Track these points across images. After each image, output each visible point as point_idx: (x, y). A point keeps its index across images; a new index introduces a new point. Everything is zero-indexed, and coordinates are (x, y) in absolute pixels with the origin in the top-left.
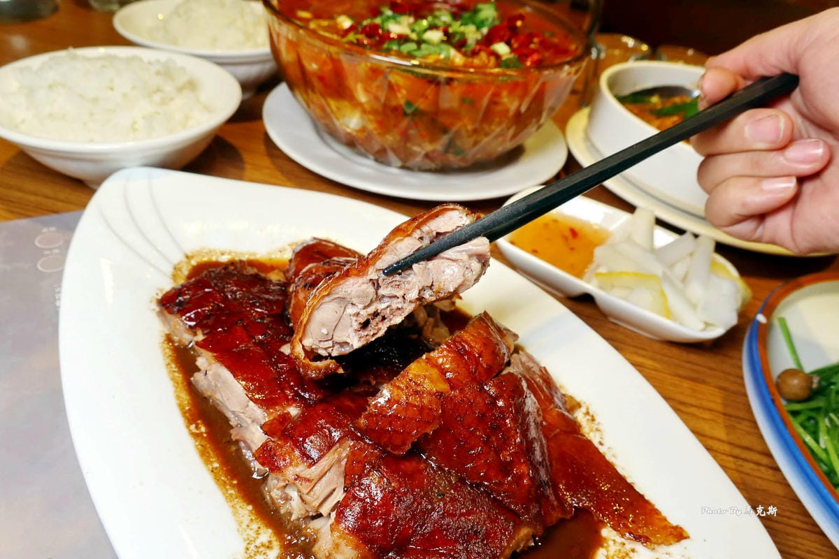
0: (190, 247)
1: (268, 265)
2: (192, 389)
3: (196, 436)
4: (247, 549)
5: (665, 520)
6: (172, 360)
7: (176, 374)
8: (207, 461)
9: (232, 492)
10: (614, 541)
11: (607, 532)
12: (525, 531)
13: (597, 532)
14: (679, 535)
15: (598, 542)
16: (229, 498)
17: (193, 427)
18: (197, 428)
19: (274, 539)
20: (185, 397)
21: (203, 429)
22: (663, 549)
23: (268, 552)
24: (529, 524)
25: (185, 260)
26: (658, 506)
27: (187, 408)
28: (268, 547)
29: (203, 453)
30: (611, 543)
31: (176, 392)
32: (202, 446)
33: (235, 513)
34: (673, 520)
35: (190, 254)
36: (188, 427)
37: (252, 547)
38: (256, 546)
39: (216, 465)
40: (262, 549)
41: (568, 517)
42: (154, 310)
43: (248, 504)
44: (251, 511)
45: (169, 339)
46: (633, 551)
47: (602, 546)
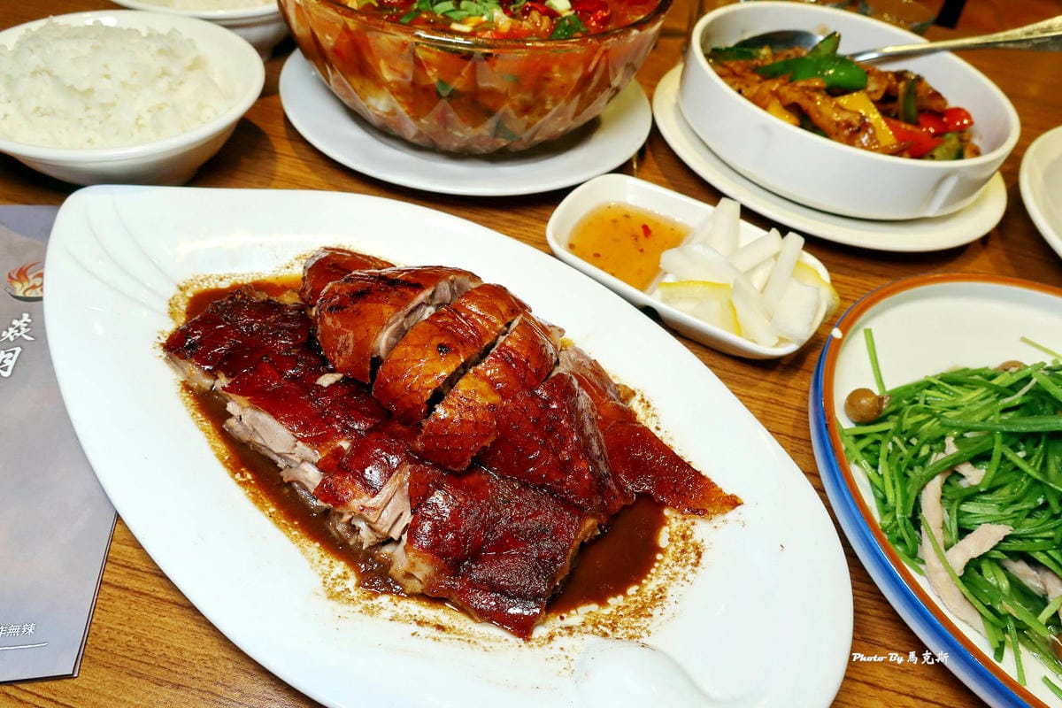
0: (183, 276)
1: (279, 285)
2: (227, 437)
3: (244, 484)
4: (325, 583)
5: (721, 491)
6: (196, 409)
7: (205, 424)
8: (263, 508)
9: (296, 533)
10: (676, 518)
11: (667, 512)
12: (590, 522)
13: (661, 513)
14: (733, 502)
15: (661, 521)
16: (294, 539)
17: (238, 476)
18: (242, 476)
19: (348, 570)
20: (222, 447)
21: (249, 476)
22: (718, 520)
23: (346, 582)
24: (593, 516)
25: (180, 292)
26: (714, 480)
27: (227, 458)
28: (345, 578)
29: (256, 500)
30: (673, 520)
31: (210, 442)
32: (253, 493)
33: (304, 552)
34: (728, 491)
35: (183, 285)
36: (233, 477)
37: (329, 580)
38: (333, 579)
39: (272, 510)
40: (338, 580)
41: (631, 503)
42: (161, 356)
43: (315, 542)
44: (319, 548)
45: (186, 387)
46: (693, 524)
47: (665, 525)
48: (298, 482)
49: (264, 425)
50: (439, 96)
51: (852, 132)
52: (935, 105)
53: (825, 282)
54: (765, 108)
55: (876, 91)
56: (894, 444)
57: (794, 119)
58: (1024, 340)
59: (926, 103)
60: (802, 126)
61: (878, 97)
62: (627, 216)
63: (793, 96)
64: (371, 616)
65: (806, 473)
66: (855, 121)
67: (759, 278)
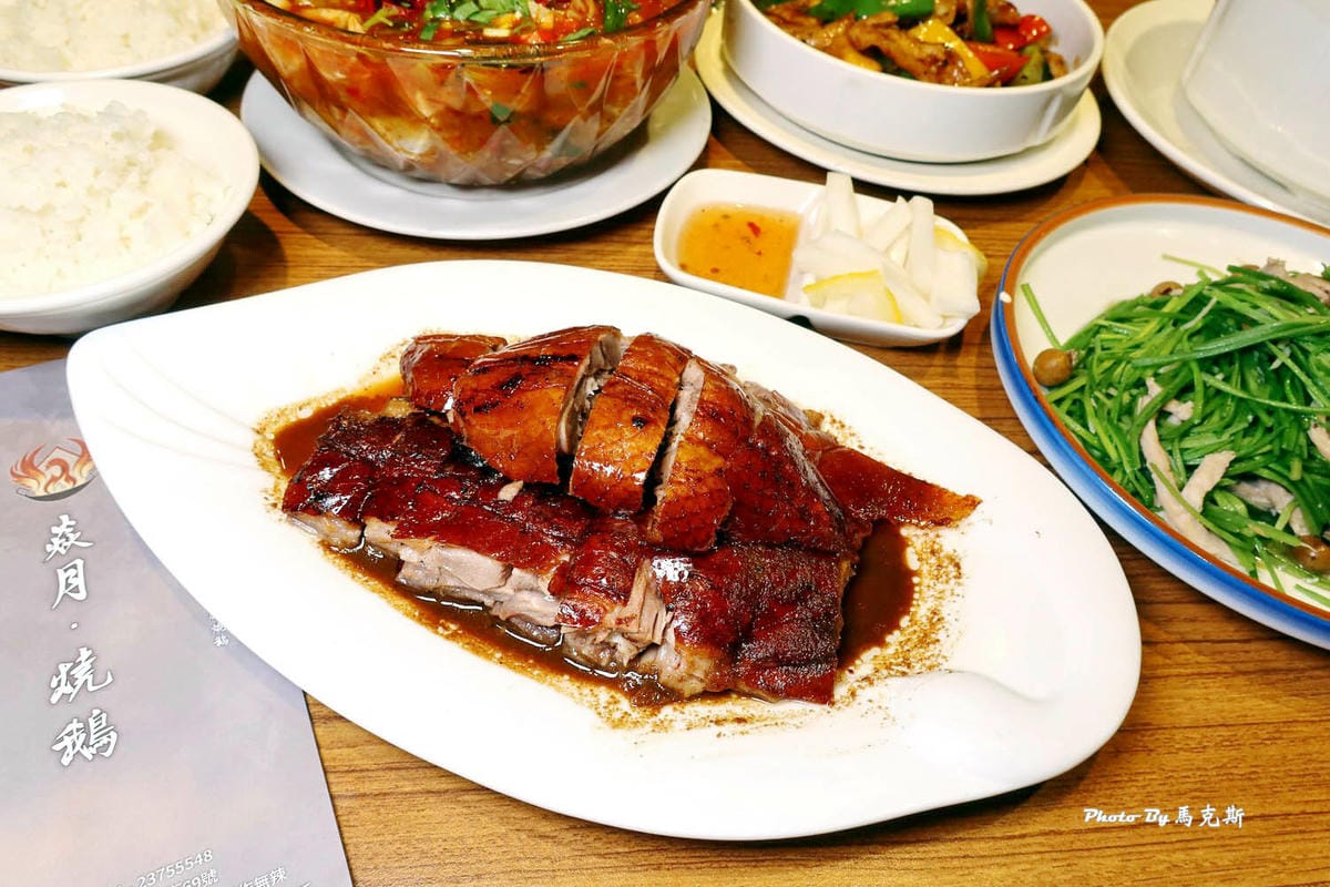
0: (255, 416)
2: (408, 592)
3: (453, 636)
4: (600, 714)
5: (955, 495)
6: (353, 570)
7: (371, 583)
8: (489, 657)
9: (536, 672)
10: (916, 535)
11: (904, 532)
12: (845, 565)
13: (898, 536)
14: (971, 503)
15: (902, 544)
16: (539, 679)
17: (440, 629)
18: (446, 629)
19: (613, 693)
20: (404, 603)
21: (453, 627)
22: (963, 524)
23: (619, 706)
24: (846, 557)
25: (258, 437)
26: (943, 485)
27: (417, 614)
28: (615, 703)
29: (476, 651)
30: (914, 539)
31: (389, 602)
32: (467, 644)
33: (559, 689)
34: (962, 492)
35: (257, 427)
36: (437, 633)
37: (601, 710)
38: (605, 707)
39: (498, 655)
40: (611, 707)
41: (870, 533)
42: (280, 520)
43: (562, 675)
44: (570, 680)
45: (327, 546)
46: (938, 536)
47: (908, 546)
48: (518, 616)
49: (458, 564)
50: (495, 122)
51: (940, 68)
52: (1008, 18)
53: (964, 244)
54: (840, 56)
55: (947, 14)
56: (1097, 399)
57: (875, 65)
58: (1165, 257)
59: (1000, 18)
60: (884, 71)
61: (951, 19)
62: (726, 217)
63: (869, 39)
64: (667, 732)
65: (1029, 453)
66: (941, 56)
67: (897, 255)
